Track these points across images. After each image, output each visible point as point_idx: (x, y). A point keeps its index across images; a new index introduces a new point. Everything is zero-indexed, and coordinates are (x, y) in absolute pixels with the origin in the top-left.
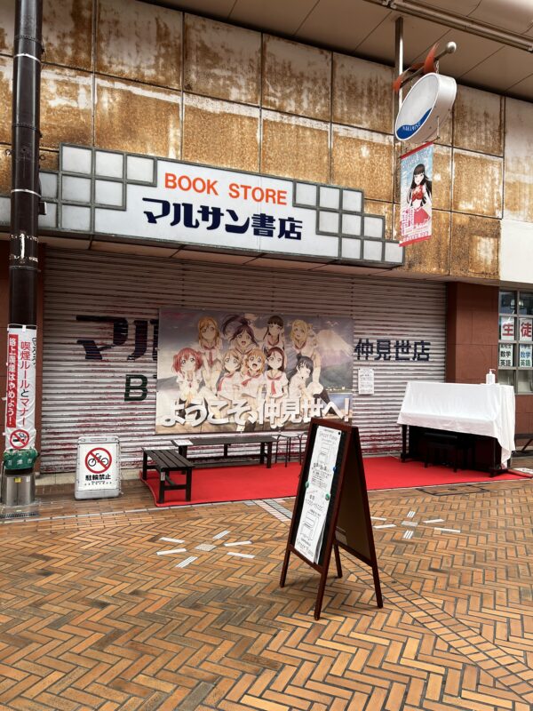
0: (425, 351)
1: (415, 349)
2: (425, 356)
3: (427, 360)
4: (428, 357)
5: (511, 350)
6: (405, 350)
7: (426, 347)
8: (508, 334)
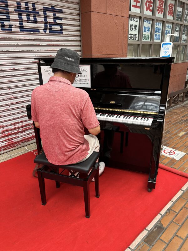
0: (58, 21)
1: (45, 17)
2: (59, 27)
3: (60, 32)
4: (62, 30)
5: (137, 24)
6: (32, 18)
7: (58, 15)
8: (136, 6)
